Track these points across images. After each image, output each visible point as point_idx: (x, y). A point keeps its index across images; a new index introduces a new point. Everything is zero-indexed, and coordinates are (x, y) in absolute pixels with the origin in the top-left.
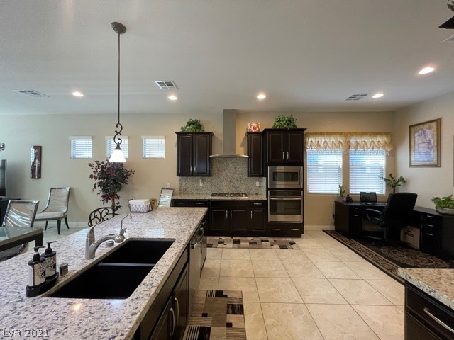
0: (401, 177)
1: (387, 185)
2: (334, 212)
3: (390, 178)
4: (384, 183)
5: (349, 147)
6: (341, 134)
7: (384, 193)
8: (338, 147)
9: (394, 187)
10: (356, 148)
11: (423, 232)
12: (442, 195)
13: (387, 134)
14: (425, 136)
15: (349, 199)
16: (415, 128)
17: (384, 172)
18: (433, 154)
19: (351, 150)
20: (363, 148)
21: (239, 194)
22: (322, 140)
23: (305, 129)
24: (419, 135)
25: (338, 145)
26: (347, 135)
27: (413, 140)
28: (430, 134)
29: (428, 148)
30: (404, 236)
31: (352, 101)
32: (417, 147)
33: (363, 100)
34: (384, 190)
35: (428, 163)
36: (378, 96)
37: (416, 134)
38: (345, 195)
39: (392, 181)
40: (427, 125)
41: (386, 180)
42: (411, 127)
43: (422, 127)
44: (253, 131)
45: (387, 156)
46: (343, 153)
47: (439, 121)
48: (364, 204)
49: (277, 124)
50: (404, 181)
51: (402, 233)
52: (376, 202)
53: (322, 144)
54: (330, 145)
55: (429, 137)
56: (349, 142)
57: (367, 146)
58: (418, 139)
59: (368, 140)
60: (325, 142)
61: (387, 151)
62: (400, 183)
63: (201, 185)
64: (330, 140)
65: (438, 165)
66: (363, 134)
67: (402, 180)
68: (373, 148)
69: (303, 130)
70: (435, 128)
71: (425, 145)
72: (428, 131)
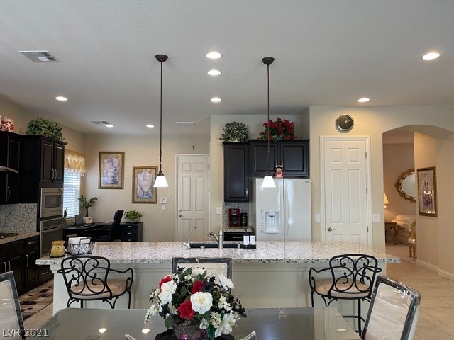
0: (94, 198)
14: (113, 163)
16: (105, 155)
17: (79, 193)
18: (118, 178)
23: (66, 144)
24: (108, 162)
27: (102, 165)
28: (117, 162)
29: (115, 174)
31: (94, 124)
32: (105, 171)
34: (78, 212)
36: (110, 126)
37: (106, 161)
42: (101, 153)
43: (110, 155)
45: (81, 177)
47: (123, 153)
55: (116, 164)
58: (107, 165)
65: (121, 188)
70: (120, 158)
71: (112, 170)
72: (115, 160)
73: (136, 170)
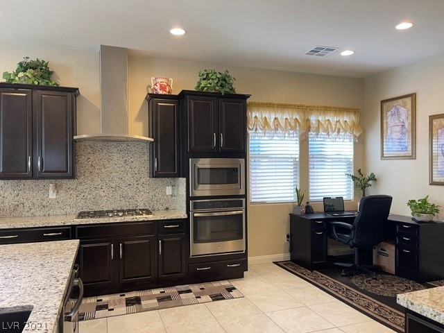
0: (372, 174)
1: (356, 185)
2: (289, 232)
3: (358, 176)
4: (352, 182)
5: (309, 129)
6: (298, 108)
7: (352, 197)
8: (293, 128)
9: (363, 188)
10: (317, 131)
11: (399, 248)
12: (417, 198)
13: (355, 111)
14: (399, 116)
15: (309, 210)
16: (388, 104)
17: (352, 167)
18: (407, 141)
19: (312, 134)
20: (327, 131)
21: (133, 211)
22: (271, 116)
23: (248, 96)
24: (392, 115)
25: (293, 124)
26: (305, 109)
27: (385, 121)
28: (405, 112)
29: (402, 133)
30: (378, 257)
31: (314, 57)
32: (389, 132)
33: (328, 57)
34: (352, 193)
35: (402, 153)
36: (347, 53)
37: (389, 113)
38: (304, 203)
39: (361, 180)
40: (400, 101)
41: (354, 178)
42: (383, 102)
43: (395, 103)
44: (161, 92)
45: (355, 143)
46: (301, 137)
47: (413, 96)
48: (329, 216)
49: (203, 83)
50: (375, 179)
51: (375, 253)
52: (343, 211)
53: (271, 121)
54: (283, 124)
55: (403, 117)
56: (308, 120)
57: (331, 128)
58: (391, 121)
59: (333, 118)
60: (276, 119)
61: (355, 136)
62: (370, 182)
63: (52, 195)
64: (284, 116)
65: (413, 157)
66: (326, 109)
67: (373, 178)
68: (339, 132)
69: (245, 97)
70: (409, 106)
71: (398, 128)
72: (402, 110)
73: (435, 122)
